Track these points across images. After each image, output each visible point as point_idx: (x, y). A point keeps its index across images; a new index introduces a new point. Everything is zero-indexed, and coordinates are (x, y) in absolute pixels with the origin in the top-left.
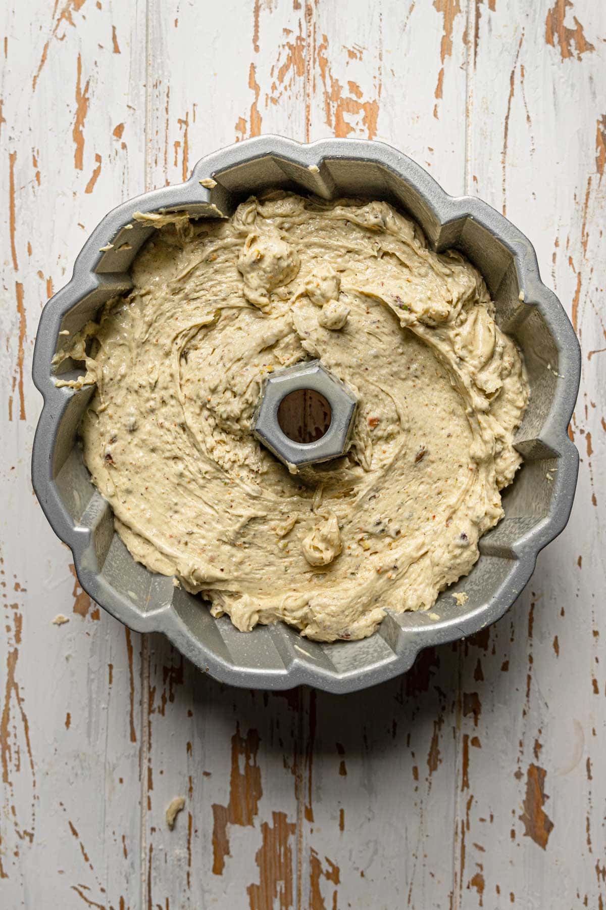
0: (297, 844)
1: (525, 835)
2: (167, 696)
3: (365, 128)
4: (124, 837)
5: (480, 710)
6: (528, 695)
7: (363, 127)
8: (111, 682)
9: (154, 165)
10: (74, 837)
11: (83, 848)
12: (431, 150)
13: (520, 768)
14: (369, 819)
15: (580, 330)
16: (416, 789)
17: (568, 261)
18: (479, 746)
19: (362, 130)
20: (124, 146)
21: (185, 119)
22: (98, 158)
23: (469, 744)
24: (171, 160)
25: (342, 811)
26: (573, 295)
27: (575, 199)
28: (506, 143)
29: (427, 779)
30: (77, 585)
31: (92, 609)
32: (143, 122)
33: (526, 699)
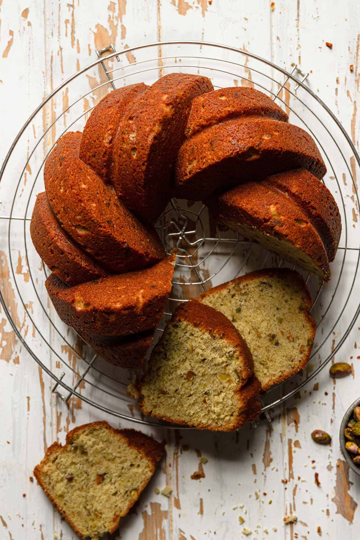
0: (169, 527)
1: (337, 513)
2: (70, 418)
3: (199, 6)
4: (41, 526)
5: (299, 420)
6: (333, 408)
7: (197, 5)
8: (29, 410)
9: (51, 36)
10: (4, 527)
11: (10, 535)
12: (246, 19)
13: (330, 463)
14: (222, 506)
15: (357, 142)
16: (255, 481)
17: (346, 94)
18: (300, 447)
19: (197, 7)
20: (29, 24)
21: (72, 4)
22: (11, 33)
23: (293, 445)
24: (63, 32)
25: (201, 500)
26: (351, 118)
27: (349, 50)
28: (298, 13)
29: (263, 474)
30: (3, 339)
31: (13, 357)
32: (43, 6)
33: (332, 411)
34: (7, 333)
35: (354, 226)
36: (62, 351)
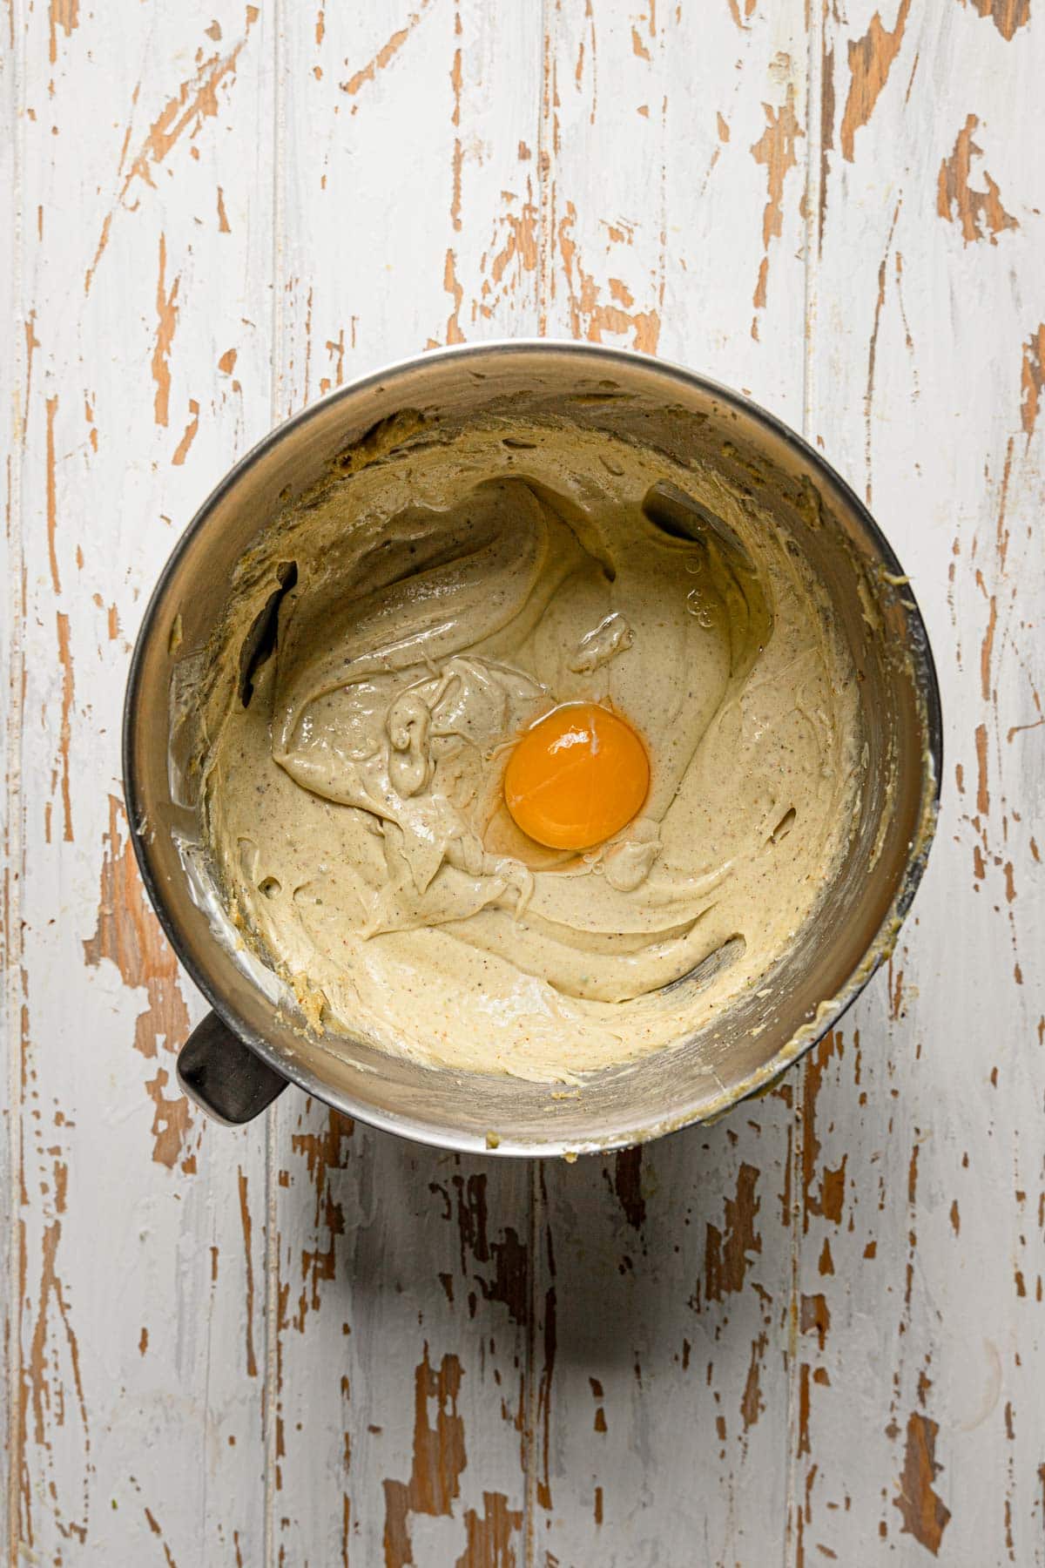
0: (525, 1546)
1: (904, 1531)
2: (309, 1298)
4: (236, 1534)
5: (828, 1323)
6: (908, 1299)
8: (214, 1276)
10: (154, 1534)
11: (168, 1552)
12: (747, 393)
13: (894, 1420)
14: (644, 1505)
15: (995, 692)
16: (723, 1455)
17: (973, 579)
18: (828, 1383)
20: (237, 387)
21: (338, 343)
22: (194, 407)
23: (811, 1379)
25: (599, 1491)
26: (983, 635)
27: (986, 474)
28: (870, 382)
29: (740, 1439)
30: (159, 1116)
31: (183, 1156)
32: (269, 346)
33: (904, 1305)
34: (169, 1103)
35: (976, 887)
36: (294, 1149)
